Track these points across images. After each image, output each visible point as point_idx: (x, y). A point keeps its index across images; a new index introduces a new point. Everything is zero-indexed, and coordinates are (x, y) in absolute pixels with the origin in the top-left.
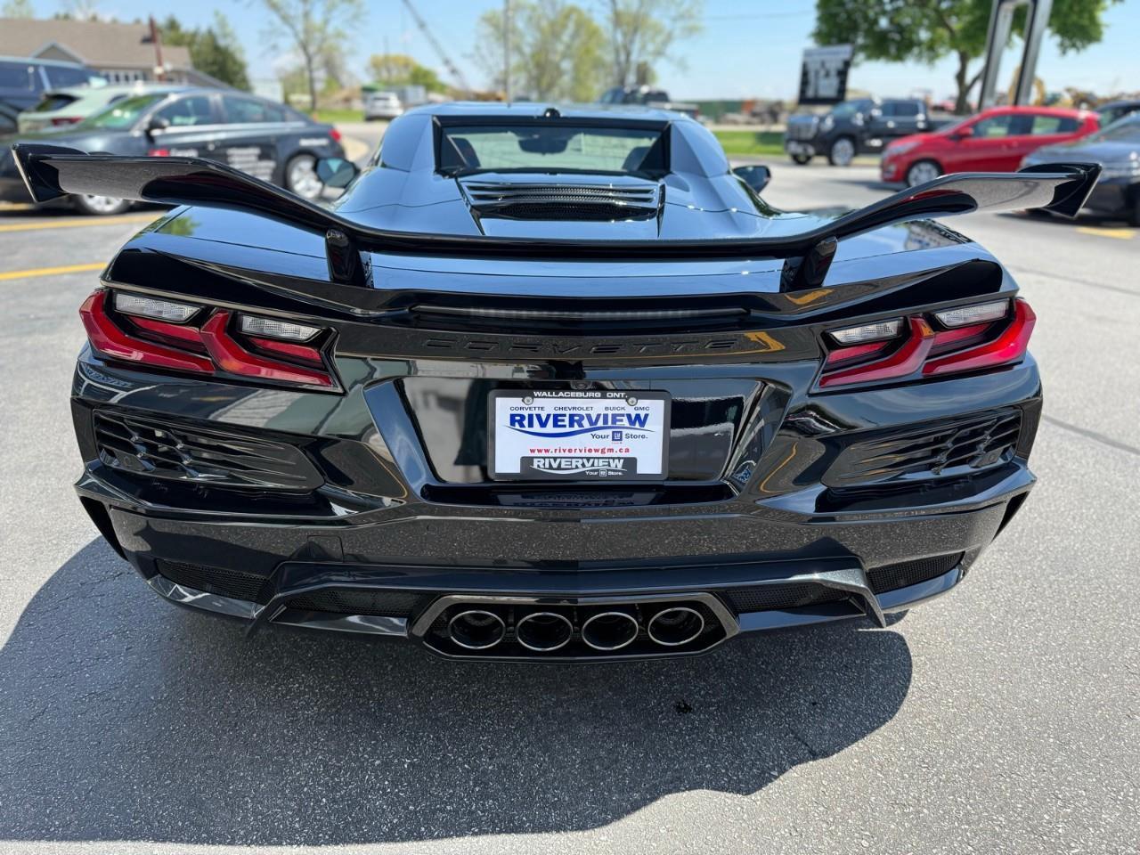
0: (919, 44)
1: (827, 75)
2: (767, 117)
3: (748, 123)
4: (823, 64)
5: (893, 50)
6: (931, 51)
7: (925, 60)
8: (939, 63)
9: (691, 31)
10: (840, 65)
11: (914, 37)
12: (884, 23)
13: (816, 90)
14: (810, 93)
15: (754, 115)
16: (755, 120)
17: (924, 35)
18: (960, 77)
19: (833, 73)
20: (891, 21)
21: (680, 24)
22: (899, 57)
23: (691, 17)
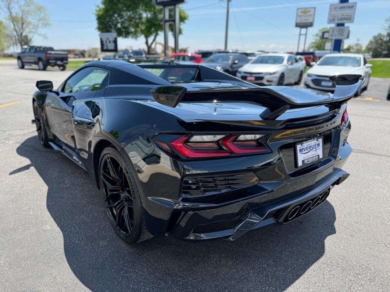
0: (132, 33)
1: (110, 42)
2: (81, 55)
3: (74, 58)
4: (108, 39)
5: (124, 34)
6: (135, 35)
7: (134, 38)
8: (138, 38)
9: (47, 25)
10: (114, 39)
11: (130, 31)
12: (119, 25)
13: (107, 47)
14: (105, 48)
15: (76, 55)
16: (77, 56)
17: (133, 30)
18: (147, 43)
19: (112, 42)
20: (121, 25)
21: (41, 22)
22: (126, 37)
23: (45, 20)
